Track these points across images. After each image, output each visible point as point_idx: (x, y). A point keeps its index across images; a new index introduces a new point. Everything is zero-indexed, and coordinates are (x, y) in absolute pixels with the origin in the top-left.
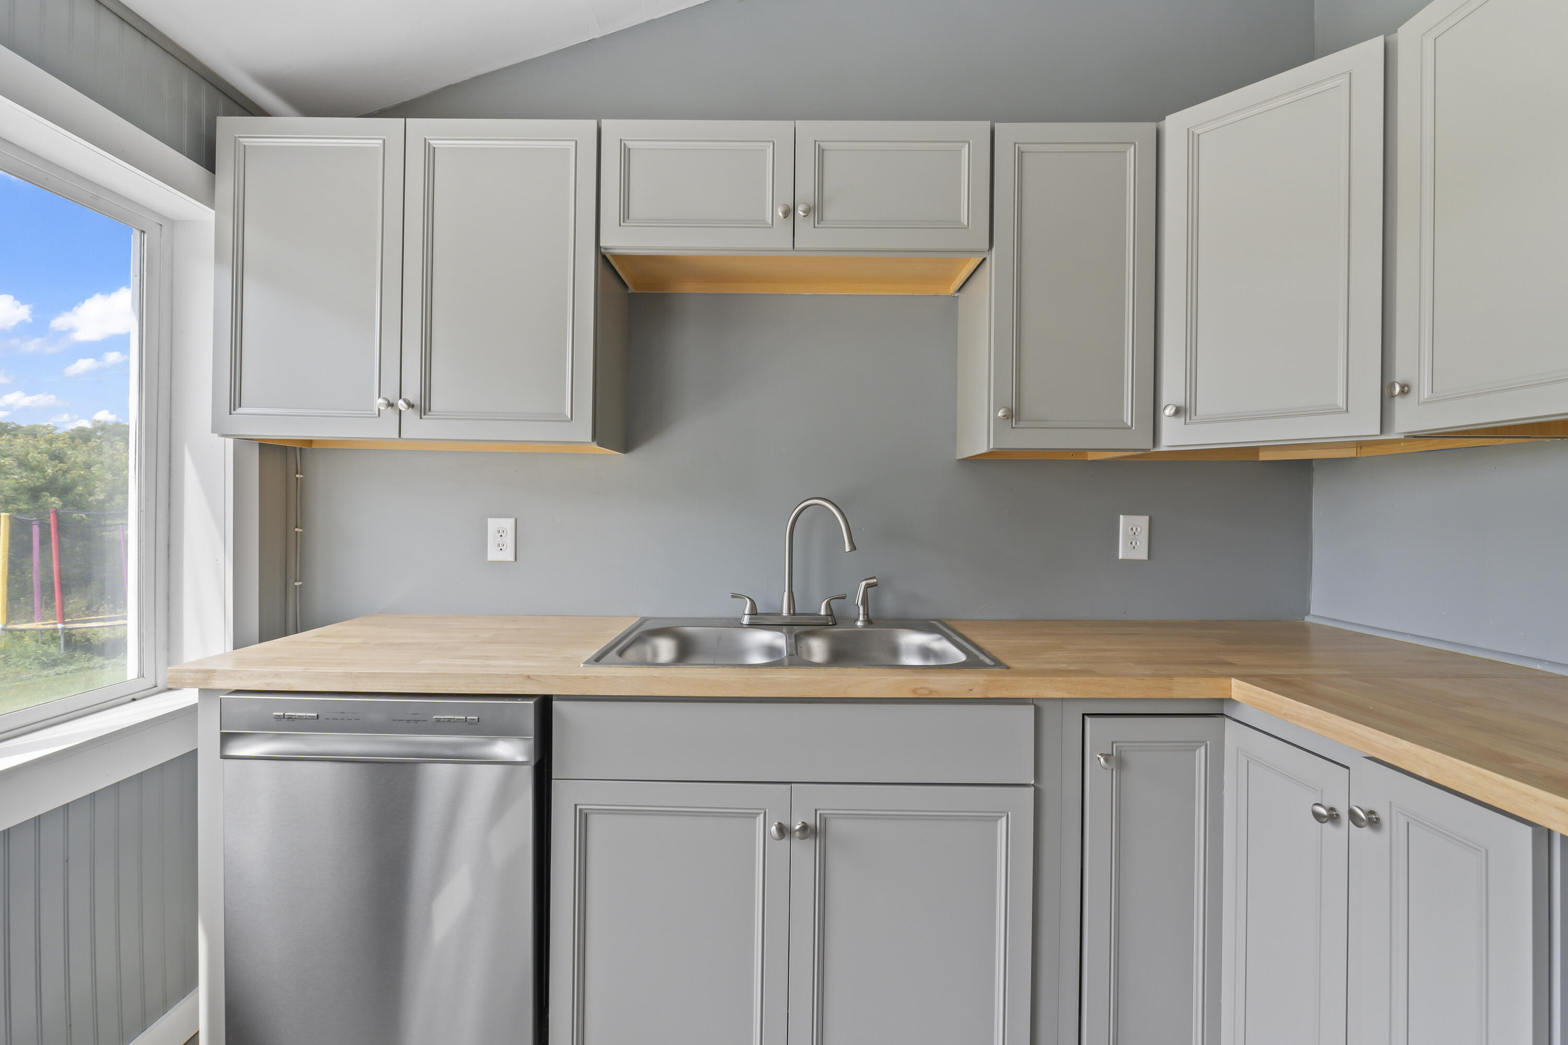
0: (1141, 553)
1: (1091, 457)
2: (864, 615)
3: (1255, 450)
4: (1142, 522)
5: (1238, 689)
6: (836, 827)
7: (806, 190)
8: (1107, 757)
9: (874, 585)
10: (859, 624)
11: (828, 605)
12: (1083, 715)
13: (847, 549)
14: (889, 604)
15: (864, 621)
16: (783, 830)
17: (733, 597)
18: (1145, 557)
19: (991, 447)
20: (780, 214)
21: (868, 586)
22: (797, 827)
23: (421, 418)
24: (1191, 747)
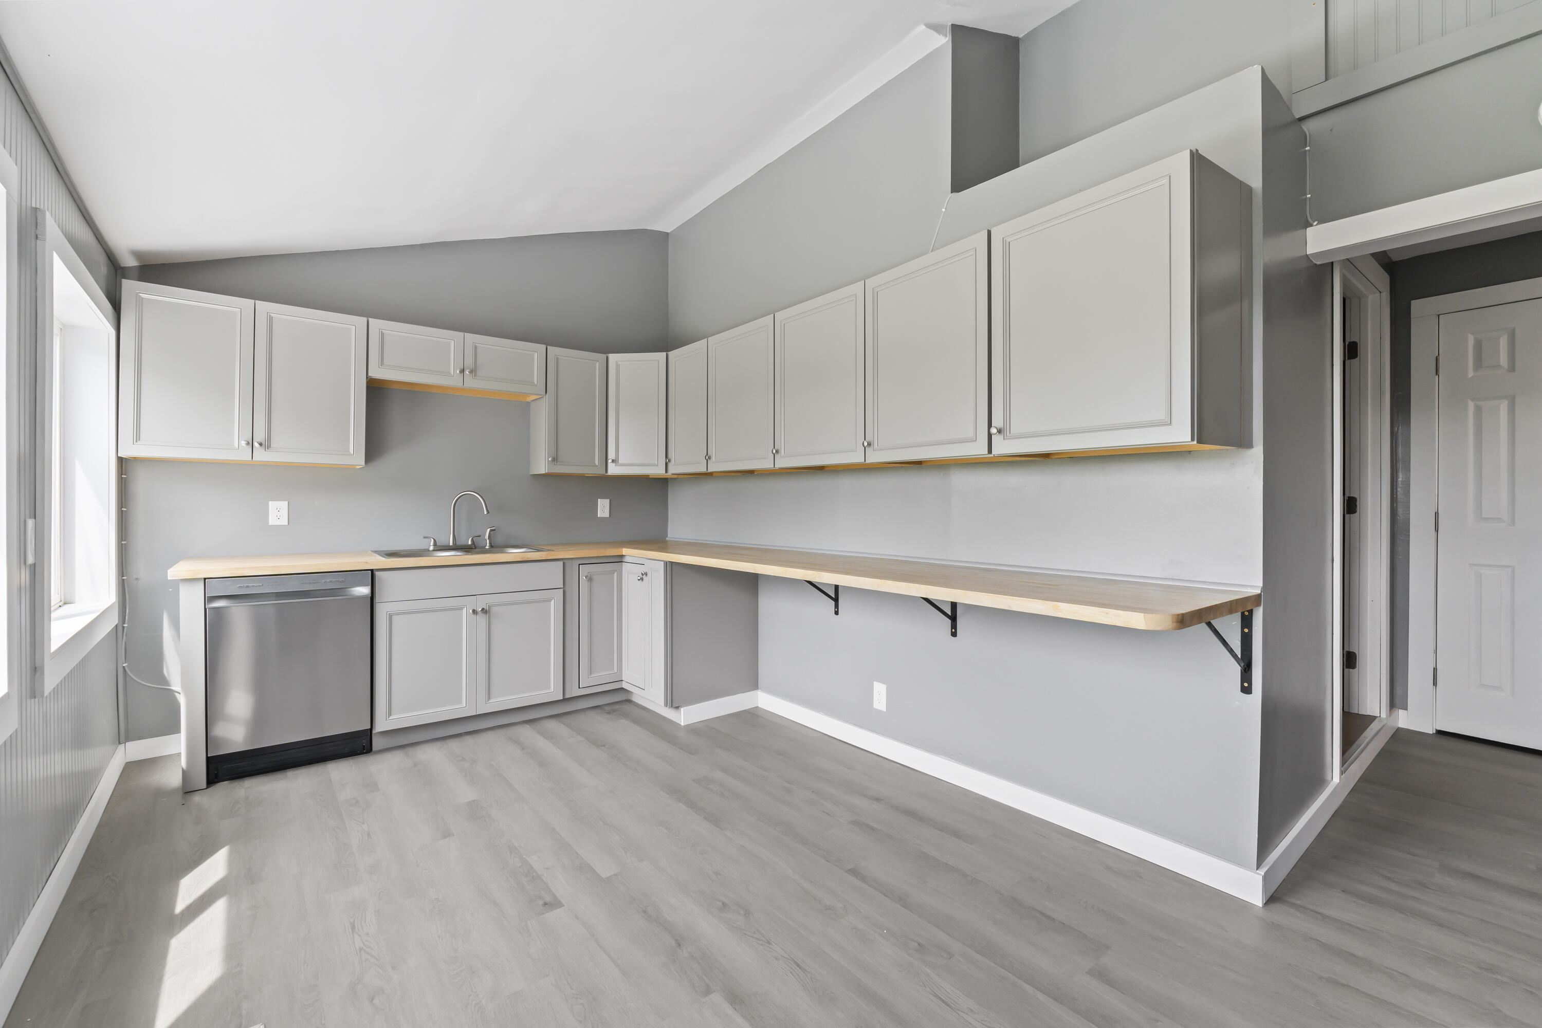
0: (607, 515)
1: (587, 475)
2: (489, 543)
3: (649, 475)
4: (606, 502)
5: (625, 551)
6: (494, 609)
7: (469, 362)
8: (586, 577)
9: (494, 530)
10: (487, 547)
11: (472, 540)
12: (579, 564)
13: (485, 513)
14: (499, 540)
15: (489, 546)
16: (474, 612)
17: (424, 538)
18: (608, 516)
19: (546, 471)
20: (458, 372)
21: (491, 531)
22: (480, 610)
23: (265, 451)
24: (612, 572)
